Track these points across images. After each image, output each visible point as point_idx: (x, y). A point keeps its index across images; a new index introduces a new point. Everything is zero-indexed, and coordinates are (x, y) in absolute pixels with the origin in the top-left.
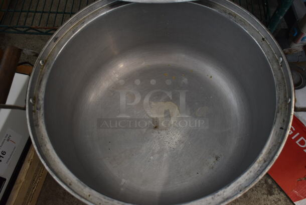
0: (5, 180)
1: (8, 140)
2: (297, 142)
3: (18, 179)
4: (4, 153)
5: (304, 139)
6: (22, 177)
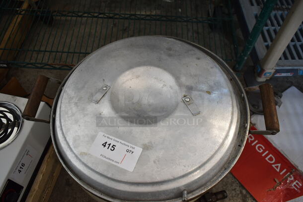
0: (23, 187)
1: (27, 154)
2: (267, 159)
3: (32, 188)
4: (23, 165)
5: (272, 156)
6: (36, 186)
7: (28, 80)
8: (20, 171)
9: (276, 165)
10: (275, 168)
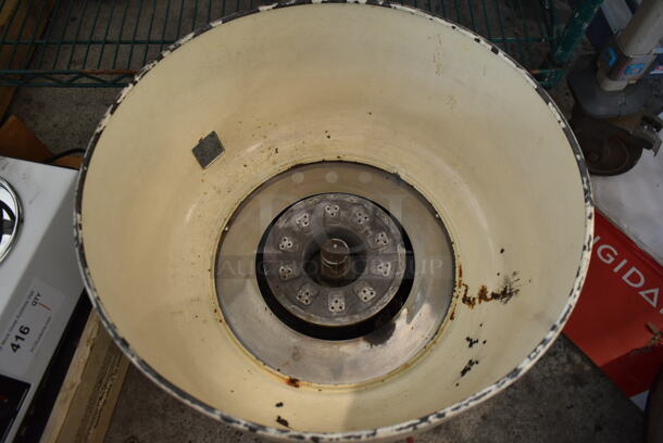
0: (28, 386)
1: (35, 303)
2: (625, 278)
3: (66, 380)
4: (24, 331)
5: (638, 272)
7: (55, 126)
8: (15, 347)
9: (648, 292)
10: (647, 299)
